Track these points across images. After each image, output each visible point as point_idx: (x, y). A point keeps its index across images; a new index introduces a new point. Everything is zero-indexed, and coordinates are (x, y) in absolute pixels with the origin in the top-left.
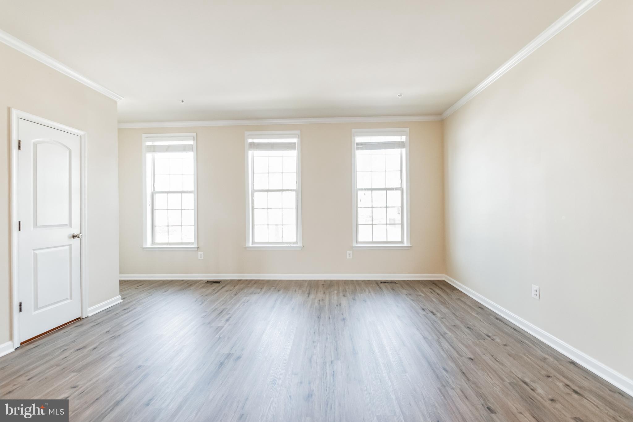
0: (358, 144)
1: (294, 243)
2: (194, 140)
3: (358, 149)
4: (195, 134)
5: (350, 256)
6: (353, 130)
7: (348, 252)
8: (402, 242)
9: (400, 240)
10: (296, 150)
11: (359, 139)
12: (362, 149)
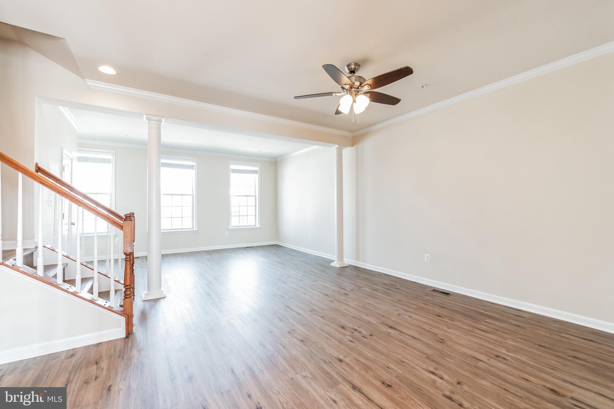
0: (232, 170)
1: (191, 229)
2: (113, 155)
3: (232, 172)
4: (114, 152)
5: (227, 235)
6: (230, 161)
7: (226, 233)
8: (255, 225)
9: (254, 224)
10: (194, 170)
11: (233, 167)
12: (235, 172)
